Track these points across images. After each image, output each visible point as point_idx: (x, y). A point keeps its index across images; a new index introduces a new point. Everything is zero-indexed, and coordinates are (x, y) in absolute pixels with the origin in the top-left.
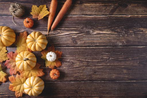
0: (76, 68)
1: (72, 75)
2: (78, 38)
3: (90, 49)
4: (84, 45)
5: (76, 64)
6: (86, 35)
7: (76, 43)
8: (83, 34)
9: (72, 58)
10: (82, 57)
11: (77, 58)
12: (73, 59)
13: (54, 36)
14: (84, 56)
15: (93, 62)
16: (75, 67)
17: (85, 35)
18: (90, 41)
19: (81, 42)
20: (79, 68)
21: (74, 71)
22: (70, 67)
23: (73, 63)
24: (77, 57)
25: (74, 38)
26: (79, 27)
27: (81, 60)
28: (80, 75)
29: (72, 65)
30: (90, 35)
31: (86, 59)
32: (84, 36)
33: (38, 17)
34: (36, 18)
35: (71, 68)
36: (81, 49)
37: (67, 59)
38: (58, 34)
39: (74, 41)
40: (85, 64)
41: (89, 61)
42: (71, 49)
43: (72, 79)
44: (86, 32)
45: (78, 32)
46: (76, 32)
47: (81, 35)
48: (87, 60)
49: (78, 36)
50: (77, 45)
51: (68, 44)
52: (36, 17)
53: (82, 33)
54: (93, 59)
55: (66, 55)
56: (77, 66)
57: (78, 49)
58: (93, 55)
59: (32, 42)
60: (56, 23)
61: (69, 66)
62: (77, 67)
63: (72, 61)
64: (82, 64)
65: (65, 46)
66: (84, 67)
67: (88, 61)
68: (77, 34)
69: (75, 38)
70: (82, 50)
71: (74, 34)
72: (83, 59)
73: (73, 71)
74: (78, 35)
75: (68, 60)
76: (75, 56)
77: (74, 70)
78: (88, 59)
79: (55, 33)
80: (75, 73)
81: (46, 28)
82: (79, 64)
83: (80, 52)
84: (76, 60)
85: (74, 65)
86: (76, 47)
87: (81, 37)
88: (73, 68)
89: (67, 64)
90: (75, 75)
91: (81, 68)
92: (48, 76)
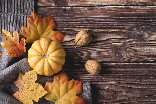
0: (120, 101)
2: (124, 47)
3: (145, 66)
4: (133, 60)
5: (120, 95)
6: (138, 41)
7: (120, 56)
8: (131, 40)
9: (112, 83)
10: (131, 82)
11: (123, 84)
12: (115, 85)
14: (135, 80)
15: (150, 90)
16: (119, 99)
17: (136, 41)
18: (144, 53)
19: (130, 53)
20: (127, 101)
22: (109, 99)
23: (115, 92)
24: (122, 82)
25: (115, 47)
26: (124, 27)
27: (129, 86)
29: (113, 95)
30: (145, 41)
31: (138, 85)
32: (134, 42)
36: (129, 66)
37: (105, 85)
39: (116, 52)
40: (136, 94)
41: (144, 88)
42: (111, 67)
44: (136, 36)
45: (123, 37)
46: (119, 35)
47: (128, 42)
48: (139, 87)
49: (124, 43)
50: (121, 60)
51: (105, 57)
53: (130, 38)
54: (150, 85)
55: (103, 77)
56: (123, 98)
57: (124, 66)
58: (150, 78)
62: (123, 100)
63: (113, 88)
64: (131, 95)
65: (101, 61)
66: (136, 99)
67: (141, 89)
68: (121, 39)
69: (118, 46)
70: (131, 69)
71: (116, 41)
72: (133, 85)
74: (123, 41)
75: (107, 87)
76: (118, 79)
78: (143, 85)
81: (65, 28)
82: (127, 94)
83: (128, 72)
84: (120, 88)
85: (117, 97)
86: (119, 64)
87: (128, 46)
88: (115, 101)
89: (104, 95)
91: (130, 101)
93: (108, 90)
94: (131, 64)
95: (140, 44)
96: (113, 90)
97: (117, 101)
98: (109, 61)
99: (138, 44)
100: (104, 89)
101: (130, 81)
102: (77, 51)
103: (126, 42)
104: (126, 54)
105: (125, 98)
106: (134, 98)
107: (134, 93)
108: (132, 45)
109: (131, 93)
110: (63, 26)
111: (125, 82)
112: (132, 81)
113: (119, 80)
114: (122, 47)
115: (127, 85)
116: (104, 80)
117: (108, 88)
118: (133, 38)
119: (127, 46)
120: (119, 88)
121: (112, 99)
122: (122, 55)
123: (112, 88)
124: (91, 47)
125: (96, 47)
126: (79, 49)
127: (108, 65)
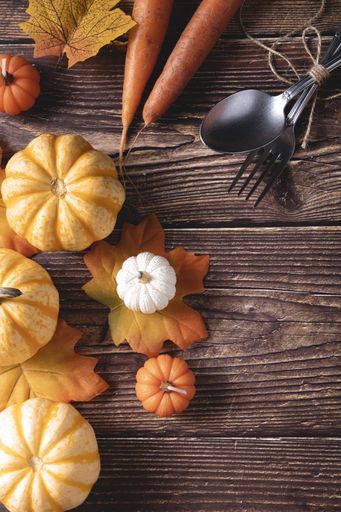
0: (292, 352)
1: (273, 398)
2: (307, 173)
5: (292, 331)
7: (296, 203)
8: (332, 148)
9: (267, 292)
10: (329, 290)
11: (303, 295)
12: (276, 300)
13: (158, 160)
16: (290, 346)
19: (326, 194)
20: (315, 353)
21: (281, 372)
22: (256, 346)
23: (276, 324)
24: (299, 290)
27: (323, 304)
28: (317, 399)
29: (269, 333)
33: (66, 49)
34: (55, 58)
35: (262, 357)
36: (323, 236)
37: (241, 299)
38: (181, 147)
39: (279, 190)
42: (264, 238)
43: (273, 418)
47: (321, 156)
49: (308, 159)
50: (296, 215)
52: (54, 51)
53: (328, 142)
55: (236, 274)
56: (303, 342)
57: (307, 237)
59: (36, 196)
60: (170, 84)
61: (252, 342)
62: (301, 350)
63: (269, 309)
64: (330, 332)
65: (229, 219)
70: (329, 245)
72: (337, 300)
73: (275, 373)
74: (303, 154)
75: (247, 306)
76: (285, 279)
77: (284, 368)
79: (165, 141)
80: (292, 385)
81: (112, 111)
82: (315, 329)
83: (320, 255)
84: (293, 308)
85: (281, 337)
86: (291, 228)
87: (323, 169)
88: (274, 351)
89: (240, 331)
90: (290, 397)
91: (325, 351)
92: (129, 404)
93: (252, 314)
94: (329, 228)
96: (269, 316)
97: (283, 352)
98: (257, 218)
100: (237, 313)
101: (329, 286)
102: (150, 185)
103: (315, 157)
104: (315, 197)
105: (309, 344)
108: (336, 166)
109: (331, 326)
110: (103, 104)
111: (309, 289)
112: (333, 285)
113: (288, 283)
114: (302, 173)
115: (316, 299)
116: (238, 281)
117: (251, 309)
118: (338, 143)
119: (317, 170)
120: (288, 309)
121: (266, 346)
122: (302, 199)
123: (267, 310)
124: (197, 172)
125: (212, 174)
126: (155, 178)
127: (254, 234)
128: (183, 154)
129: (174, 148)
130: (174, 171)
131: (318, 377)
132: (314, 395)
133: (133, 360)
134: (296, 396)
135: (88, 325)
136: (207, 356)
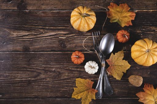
0: (63, 80)
1: (59, 90)
4: (74, 50)
5: (63, 75)
6: (78, 36)
7: (65, 47)
8: (73, 35)
9: (58, 66)
10: (72, 66)
12: (60, 68)
13: (35, 37)
16: (63, 78)
17: (77, 36)
19: (72, 45)
20: (68, 80)
21: (61, 84)
22: (55, 78)
23: (60, 73)
24: (65, 66)
26: (68, 25)
27: (70, 69)
28: (69, 90)
29: (58, 75)
30: (84, 36)
31: (77, 68)
32: (75, 37)
35: (56, 81)
37: (52, 68)
38: (40, 34)
39: (61, 44)
40: (76, 75)
41: (82, 70)
42: (58, 54)
43: (59, 94)
44: (77, 32)
45: (67, 33)
46: (64, 31)
47: (71, 36)
48: (78, 70)
49: (68, 37)
50: (65, 49)
51: (53, 47)
53: (72, 33)
55: (51, 62)
56: (66, 77)
57: (67, 54)
61: (54, 77)
62: (65, 79)
64: (72, 75)
65: (50, 50)
67: (80, 71)
68: (65, 34)
69: (63, 39)
71: (62, 35)
72: (74, 68)
73: (59, 84)
74: (67, 36)
75: (54, 69)
77: (61, 83)
78: (81, 68)
79: (36, 33)
80: (63, 87)
81: (24, 26)
82: (68, 74)
84: (64, 70)
85: (61, 76)
86: (64, 52)
87: (71, 39)
88: (59, 79)
89: (52, 75)
90: (63, 90)
91: (70, 79)
92: (26, 91)
93: (54, 71)
95: (80, 38)
96: (58, 72)
97: (61, 80)
98: (56, 50)
99: (79, 38)
100: (51, 71)
102: (32, 42)
103: (70, 37)
104: (69, 45)
105: (67, 78)
106: (74, 77)
107: (74, 74)
108: (74, 39)
110: (22, 24)
111: (67, 66)
114: (66, 40)
115: (69, 68)
116: (52, 64)
118: (75, 34)
120: (62, 70)
121: (57, 78)
122: (66, 46)
123: (58, 70)
124: (43, 40)
125: (47, 40)
126: (34, 41)
127: (55, 53)
128: (40, 35)
129: (38, 34)
130: (38, 39)
131: (69, 85)
132: (68, 89)
133: (27, 81)
134: (64, 89)
135: (17, 73)
136: (44, 80)
